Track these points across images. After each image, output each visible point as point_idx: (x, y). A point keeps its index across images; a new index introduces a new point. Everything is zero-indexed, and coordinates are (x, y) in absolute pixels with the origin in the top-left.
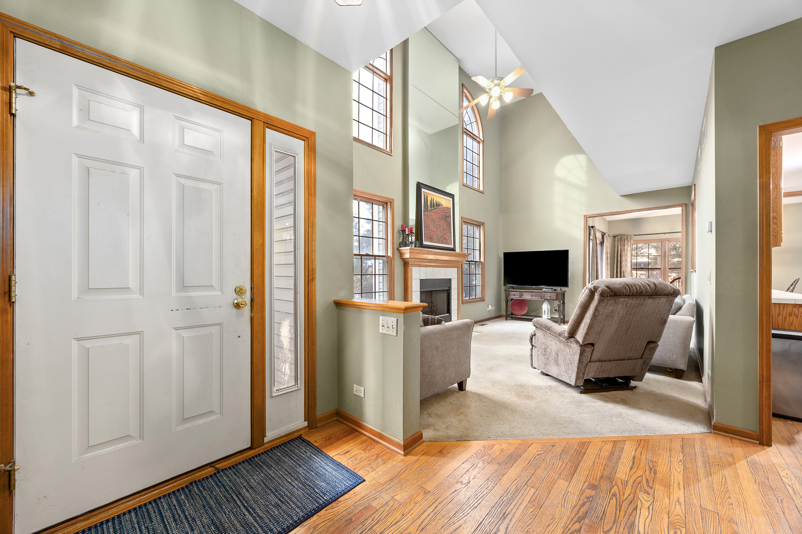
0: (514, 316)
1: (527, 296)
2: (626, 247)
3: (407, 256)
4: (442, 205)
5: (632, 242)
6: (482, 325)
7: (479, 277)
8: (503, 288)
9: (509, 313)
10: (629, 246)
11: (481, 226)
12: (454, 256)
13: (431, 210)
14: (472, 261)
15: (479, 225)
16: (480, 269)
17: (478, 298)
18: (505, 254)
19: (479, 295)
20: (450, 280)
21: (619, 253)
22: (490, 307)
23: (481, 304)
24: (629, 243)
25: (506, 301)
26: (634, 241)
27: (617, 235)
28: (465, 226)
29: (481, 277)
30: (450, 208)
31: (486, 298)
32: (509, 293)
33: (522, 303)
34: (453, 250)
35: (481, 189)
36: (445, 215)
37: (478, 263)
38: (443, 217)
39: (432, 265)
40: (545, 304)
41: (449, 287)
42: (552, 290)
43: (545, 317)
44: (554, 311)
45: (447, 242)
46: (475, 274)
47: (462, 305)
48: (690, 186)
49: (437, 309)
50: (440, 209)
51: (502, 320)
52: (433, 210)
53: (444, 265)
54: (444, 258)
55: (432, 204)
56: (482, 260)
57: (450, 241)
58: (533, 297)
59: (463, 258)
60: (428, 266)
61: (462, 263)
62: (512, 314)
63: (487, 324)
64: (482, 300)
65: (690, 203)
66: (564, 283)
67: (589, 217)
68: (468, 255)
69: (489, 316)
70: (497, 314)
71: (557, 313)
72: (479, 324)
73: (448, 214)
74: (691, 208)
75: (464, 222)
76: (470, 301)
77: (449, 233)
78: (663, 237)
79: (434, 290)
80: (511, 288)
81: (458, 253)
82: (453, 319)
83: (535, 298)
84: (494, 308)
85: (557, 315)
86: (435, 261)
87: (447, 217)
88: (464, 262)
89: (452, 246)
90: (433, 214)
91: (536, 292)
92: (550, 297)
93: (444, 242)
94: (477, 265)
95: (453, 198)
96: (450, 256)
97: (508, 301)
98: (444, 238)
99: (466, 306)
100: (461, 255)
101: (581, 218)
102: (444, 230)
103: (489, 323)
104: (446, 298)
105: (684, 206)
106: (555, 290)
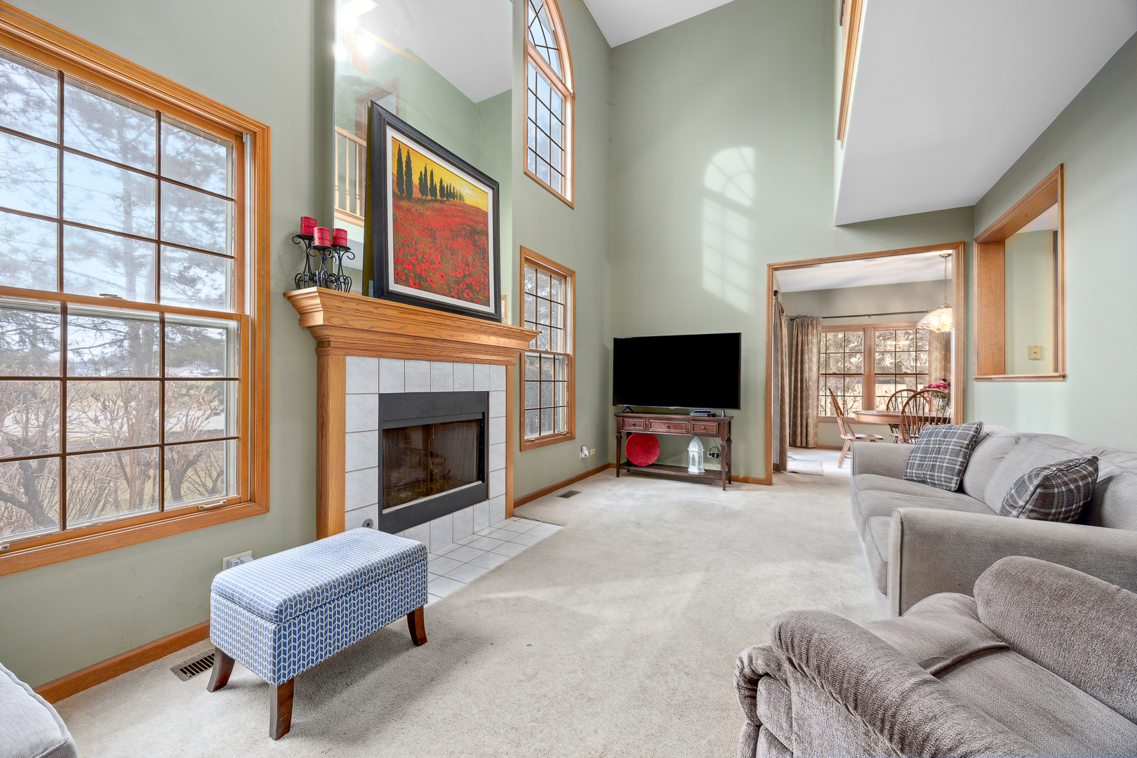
0: (632, 468)
1: (659, 428)
2: (810, 337)
3: (318, 319)
4: (461, 197)
5: (820, 328)
6: (566, 496)
7: (561, 388)
8: (612, 410)
9: (623, 460)
10: (815, 335)
11: (569, 279)
12: (494, 334)
13: (419, 201)
14: (546, 352)
15: (564, 275)
16: (565, 371)
17: (560, 434)
18: (616, 340)
19: (562, 428)
20: (485, 395)
21: (800, 348)
22: (585, 451)
23: (565, 447)
24: (815, 331)
25: (617, 438)
26: (823, 327)
27: (797, 317)
28: (529, 272)
29: (568, 387)
30: (486, 214)
31: (579, 433)
32: (623, 421)
33: (648, 442)
34: (496, 317)
35: (569, 198)
36: (469, 226)
37: (561, 357)
38: (464, 229)
39: (427, 355)
40: (694, 443)
41: (483, 414)
42: (709, 416)
43: (693, 470)
44: (708, 456)
45: (475, 298)
46: (554, 382)
47: (521, 451)
48: (974, 206)
49: (450, 471)
50: (455, 206)
51: (609, 478)
52: (430, 201)
53: (465, 355)
54: (463, 336)
55: (429, 186)
56: (569, 351)
57: (486, 297)
58: (671, 430)
59: (521, 342)
60: (409, 356)
61: (520, 354)
62: (629, 464)
63: (578, 493)
64: (569, 436)
65: (975, 240)
66: (733, 401)
67: (777, 269)
68: (534, 335)
69: (584, 471)
70: (600, 464)
71: (716, 460)
72: (559, 494)
73: (480, 227)
74: (975, 250)
75: (526, 259)
76: (542, 443)
77: (482, 274)
78: (866, 321)
79: (432, 423)
80: (628, 410)
81: (509, 329)
82: (492, 493)
83: (673, 432)
84: (593, 451)
85: (715, 466)
86: (436, 344)
87: (477, 233)
88: (527, 353)
89: (490, 309)
90: (428, 213)
91: (677, 419)
92: (704, 429)
93: (465, 295)
94: (557, 362)
95: (495, 189)
96: (485, 332)
97: (621, 437)
98: (467, 285)
99: (530, 455)
100: (514, 332)
101: (765, 269)
102: (468, 266)
103: (583, 488)
104: (475, 440)
105: (961, 248)
106: (714, 415)
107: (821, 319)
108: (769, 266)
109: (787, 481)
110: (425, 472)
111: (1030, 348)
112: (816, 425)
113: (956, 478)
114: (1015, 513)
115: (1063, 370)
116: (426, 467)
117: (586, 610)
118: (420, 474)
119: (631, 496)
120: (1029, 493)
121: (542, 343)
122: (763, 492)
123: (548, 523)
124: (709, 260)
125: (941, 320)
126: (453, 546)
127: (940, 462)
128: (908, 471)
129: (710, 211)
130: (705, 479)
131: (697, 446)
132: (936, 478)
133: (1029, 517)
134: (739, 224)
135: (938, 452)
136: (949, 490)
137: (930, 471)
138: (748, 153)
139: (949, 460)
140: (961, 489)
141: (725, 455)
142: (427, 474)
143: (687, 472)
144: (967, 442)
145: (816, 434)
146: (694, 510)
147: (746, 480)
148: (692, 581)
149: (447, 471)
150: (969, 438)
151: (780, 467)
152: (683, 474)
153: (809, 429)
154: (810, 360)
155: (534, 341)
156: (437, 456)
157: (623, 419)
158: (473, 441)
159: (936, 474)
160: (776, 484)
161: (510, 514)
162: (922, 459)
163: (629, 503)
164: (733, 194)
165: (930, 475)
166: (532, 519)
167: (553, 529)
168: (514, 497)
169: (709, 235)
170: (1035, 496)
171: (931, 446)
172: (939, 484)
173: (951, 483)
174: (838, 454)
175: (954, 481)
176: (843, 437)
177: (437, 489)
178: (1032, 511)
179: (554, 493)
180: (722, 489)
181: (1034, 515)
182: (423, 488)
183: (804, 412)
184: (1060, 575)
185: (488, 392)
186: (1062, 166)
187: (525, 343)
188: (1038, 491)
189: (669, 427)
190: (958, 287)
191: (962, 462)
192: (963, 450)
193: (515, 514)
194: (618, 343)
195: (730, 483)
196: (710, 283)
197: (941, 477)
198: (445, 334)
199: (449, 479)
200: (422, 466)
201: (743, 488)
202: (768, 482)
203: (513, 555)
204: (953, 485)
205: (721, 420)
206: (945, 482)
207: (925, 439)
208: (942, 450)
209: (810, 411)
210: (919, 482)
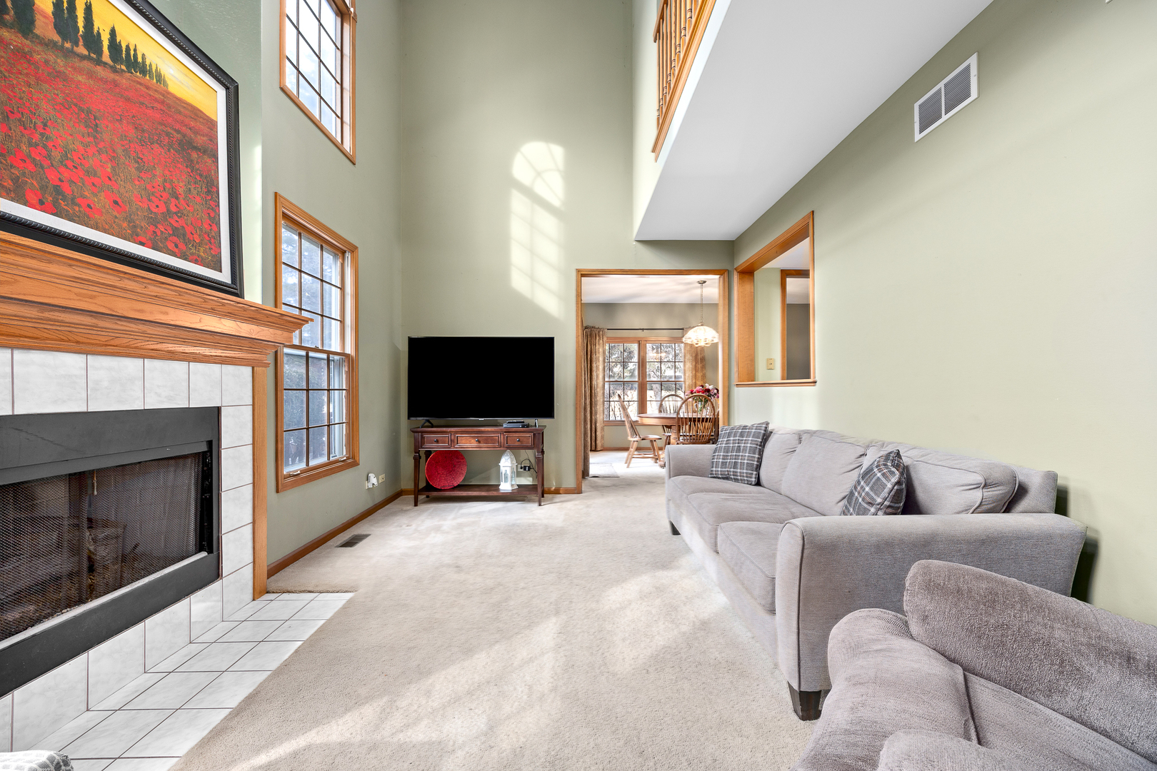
0: (435, 494)
1: (467, 443)
2: (597, 346)
4: (161, 78)
5: (605, 339)
6: (350, 543)
7: (339, 400)
8: (406, 426)
9: (422, 484)
10: (601, 345)
11: (348, 255)
12: (231, 315)
13: (54, 47)
14: (316, 350)
15: (341, 249)
16: (344, 376)
17: (337, 461)
18: (411, 340)
19: (339, 452)
20: (213, 415)
22: (373, 480)
23: (347, 476)
24: (601, 341)
25: (414, 457)
26: (607, 338)
27: (586, 328)
28: (287, 234)
29: (348, 397)
30: (212, 125)
31: (363, 457)
32: (423, 438)
33: (453, 459)
34: (235, 288)
35: (348, 146)
36: (178, 132)
37: (337, 357)
38: (168, 134)
39: (78, 342)
40: (507, 458)
41: (210, 443)
42: (523, 427)
43: (505, 487)
44: (520, 470)
45: (192, 254)
46: (329, 390)
47: (277, 491)
48: (733, 241)
49: (136, 546)
50: (148, 88)
51: (405, 508)
52: (83, 58)
53: (171, 347)
54: (166, 313)
55: (81, 29)
56: (349, 350)
57: (213, 256)
58: (482, 445)
59: (279, 332)
60: (27, 341)
61: (276, 352)
62: (429, 488)
63: (367, 536)
64: (351, 462)
65: (736, 269)
66: (546, 408)
67: (583, 275)
68: (299, 323)
69: (370, 505)
70: (390, 493)
71: (527, 473)
72: (339, 543)
73: (200, 140)
74: (736, 277)
75: (285, 216)
76: (312, 475)
77: (206, 217)
78: (640, 334)
79: (91, 468)
80: (427, 424)
81: (259, 309)
82: (227, 567)
83: (485, 447)
84: (382, 477)
85: (527, 481)
86: (101, 323)
87: (196, 148)
88: (286, 350)
89: (224, 276)
90: (80, 78)
91: (488, 432)
92: (519, 441)
93: (171, 246)
94: (332, 363)
95: (232, 88)
96: (212, 311)
97: (420, 457)
98: (175, 230)
99: (293, 496)
100: (268, 316)
101: (574, 274)
102: (177, 198)
103: (373, 528)
104: (193, 488)
105: (726, 274)
106: (528, 426)
107: (606, 331)
108: (578, 271)
109: (593, 487)
110: (76, 558)
111: (768, 360)
112: (603, 429)
113: (755, 473)
114: (873, 510)
115: (815, 377)
116: (76, 550)
117: (419, 734)
118: (61, 564)
119: (437, 529)
120: (886, 490)
121: (309, 335)
122: (577, 502)
123: (328, 592)
124: (518, 257)
125: (702, 335)
126: (145, 680)
127: (741, 459)
128: (714, 469)
129: (518, 204)
130: (520, 495)
131: (509, 461)
132: (739, 474)
133: (886, 514)
134: (549, 224)
135: (739, 449)
136: (750, 484)
137: (734, 468)
138: (558, 151)
139: (746, 457)
140: (758, 483)
141: (537, 468)
142: (80, 562)
143: (498, 490)
144: (760, 440)
145: (602, 437)
146: (514, 534)
147: (557, 492)
148: (547, 633)
149: (129, 548)
150: (761, 437)
151: (585, 473)
152: (494, 493)
153: (598, 433)
154: (597, 367)
155: (297, 332)
156: (106, 524)
157: (422, 436)
158: (189, 489)
159: (739, 470)
160: (585, 492)
161: (260, 591)
162: (725, 457)
163: (437, 538)
164: (540, 189)
165: (733, 472)
166: (301, 592)
167: (341, 599)
168: (265, 563)
169: (517, 230)
170: (893, 493)
171: (731, 445)
172: (741, 479)
173: (751, 477)
174: (624, 454)
175: (754, 476)
176: (630, 439)
177: (107, 584)
178: (889, 507)
179: (330, 543)
180: (537, 504)
181: (890, 510)
182: (68, 589)
183: (593, 418)
184: (980, 577)
185: (219, 409)
186: (813, 212)
187: (286, 334)
188: (896, 488)
189: (479, 442)
190: (724, 308)
191: (758, 458)
192: (758, 447)
193: (270, 589)
194: (415, 344)
195: (543, 497)
196: (519, 282)
197: (743, 473)
198: (123, 307)
199: (135, 559)
200: (65, 550)
201: (557, 500)
202: (578, 491)
203: (274, 666)
204: (753, 480)
205: (537, 430)
206: (747, 477)
207: (726, 439)
208: (742, 448)
209: (598, 416)
210: (723, 478)
